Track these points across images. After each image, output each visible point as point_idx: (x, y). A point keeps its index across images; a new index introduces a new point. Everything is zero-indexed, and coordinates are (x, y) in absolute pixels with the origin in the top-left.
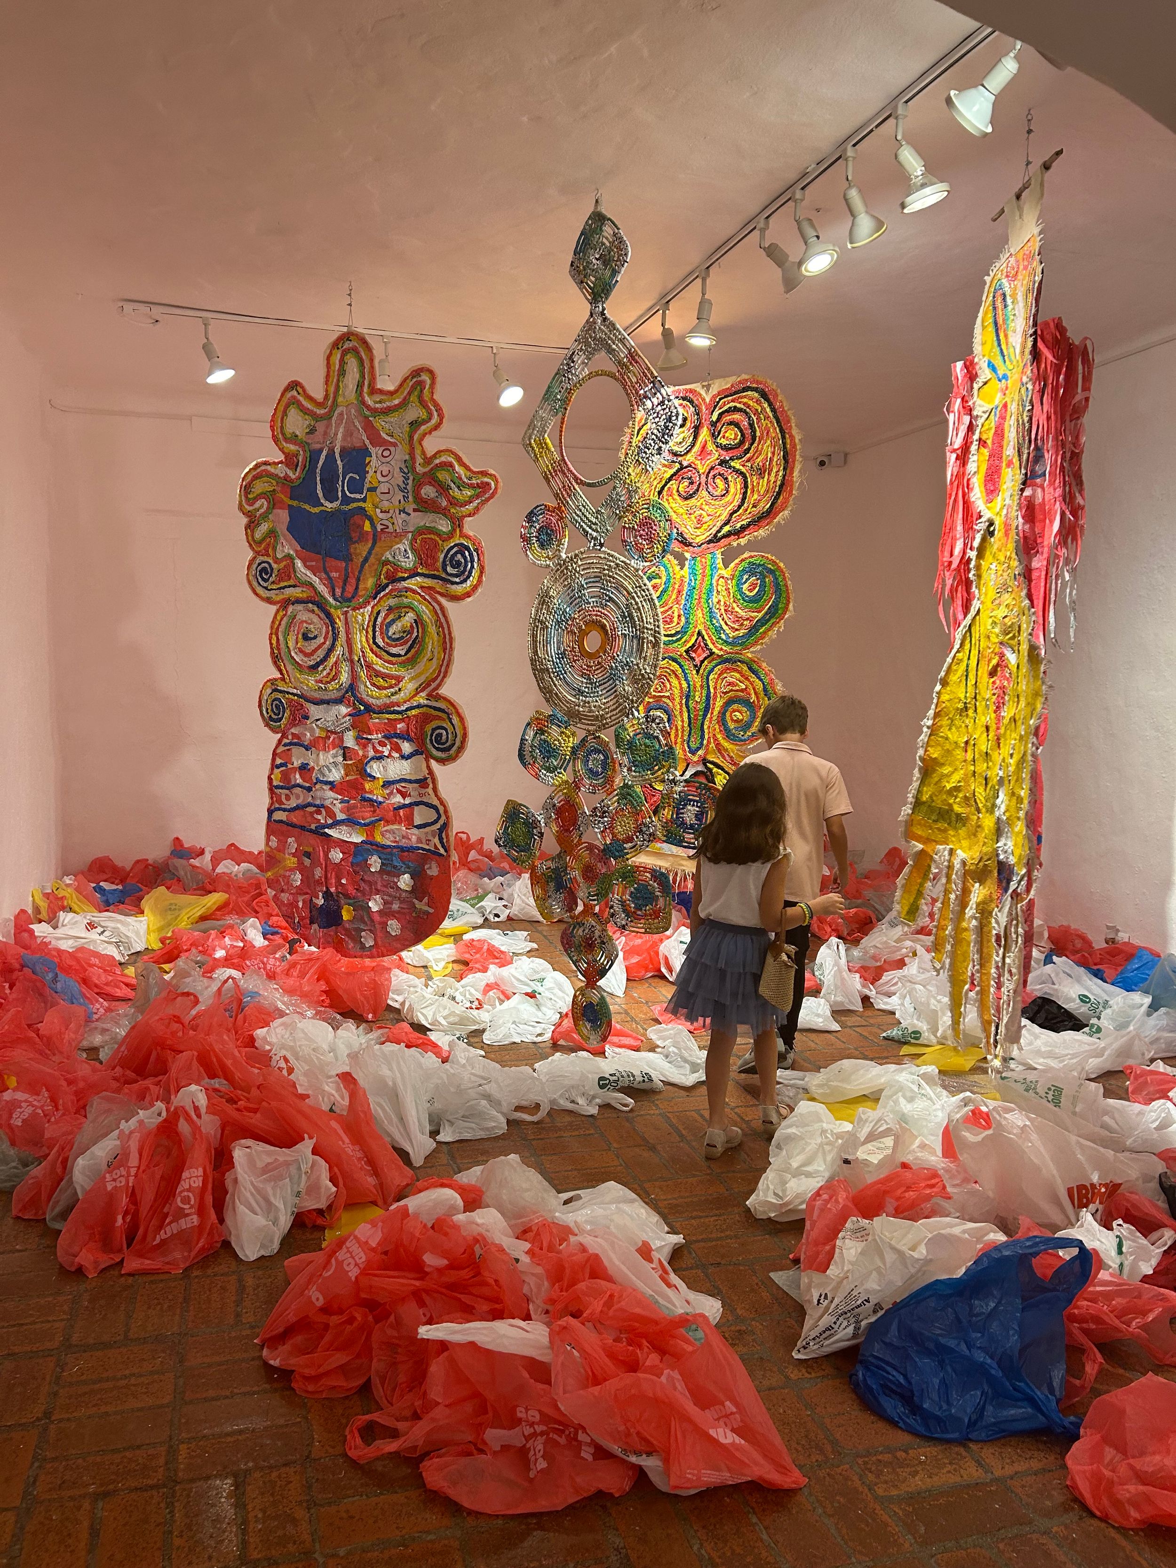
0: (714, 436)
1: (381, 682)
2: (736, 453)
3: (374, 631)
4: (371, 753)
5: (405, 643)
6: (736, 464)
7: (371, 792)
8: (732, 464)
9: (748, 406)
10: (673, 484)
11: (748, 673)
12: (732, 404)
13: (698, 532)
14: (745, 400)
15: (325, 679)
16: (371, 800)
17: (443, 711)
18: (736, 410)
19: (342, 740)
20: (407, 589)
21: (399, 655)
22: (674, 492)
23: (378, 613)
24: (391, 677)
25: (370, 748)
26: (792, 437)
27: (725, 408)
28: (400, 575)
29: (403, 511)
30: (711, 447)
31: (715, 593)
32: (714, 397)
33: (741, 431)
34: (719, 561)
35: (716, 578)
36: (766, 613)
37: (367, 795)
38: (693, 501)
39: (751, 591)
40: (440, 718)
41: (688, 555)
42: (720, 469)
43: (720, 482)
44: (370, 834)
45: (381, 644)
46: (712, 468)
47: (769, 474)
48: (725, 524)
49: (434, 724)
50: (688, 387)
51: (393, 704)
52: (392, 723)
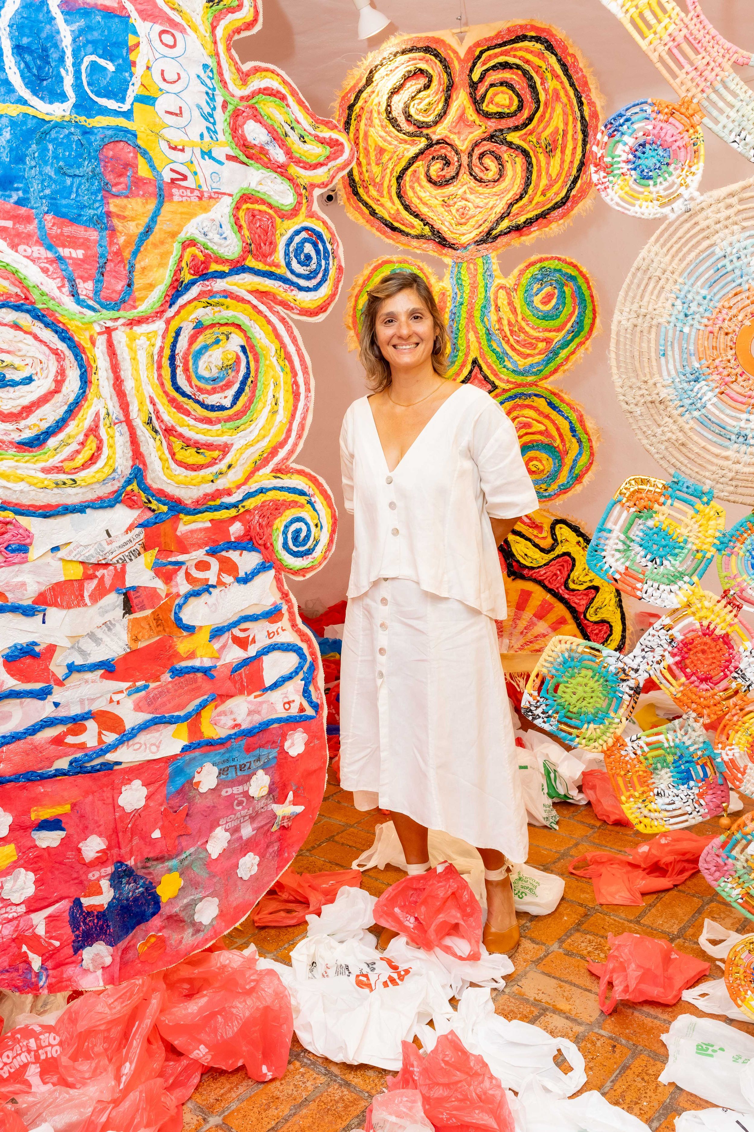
0: (477, 102)
1: (190, 456)
2: (511, 122)
3: (173, 367)
4: (183, 587)
5: (228, 385)
6: (514, 137)
7: (192, 655)
8: (509, 138)
9: (527, 62)
10: (420, 166)
11: (548, 410)
12: (502, 59)
13: (463, 229)
14: (519, 53)
15: (68, 465)
16: (195, 670)
17: (302, 493)
18: (505, 66)
19: (121, 575)
20: (228, 294)
21: (222, 408)
22: (422, 177)
23: (178, 333)
24: (210, 446)
25: (181, 576)
26: (591, 104)
27: (492, 63)
28: (214, 267)
29: (207, 154)
30: (471, 115)
31: (493, 308)
32: (470, 50)
33: (518, 95)
34: (495, 267)
35: (493, 289)
36: (568, 333)
37: (184, 664)
38: (450, 190)
39: (545, 303)
40: (294, 504)
41: (448, 260)
42: (487, 146)
43: (488, 161)
44: (195, 729)
45: (188, 390)
46: (476, 145)
47: (563, 152)
48: (502, 218)
49: (289, 514)
50: (430, 34)
51: (218, 494)
52: (220, 526)
